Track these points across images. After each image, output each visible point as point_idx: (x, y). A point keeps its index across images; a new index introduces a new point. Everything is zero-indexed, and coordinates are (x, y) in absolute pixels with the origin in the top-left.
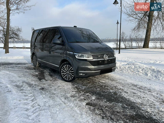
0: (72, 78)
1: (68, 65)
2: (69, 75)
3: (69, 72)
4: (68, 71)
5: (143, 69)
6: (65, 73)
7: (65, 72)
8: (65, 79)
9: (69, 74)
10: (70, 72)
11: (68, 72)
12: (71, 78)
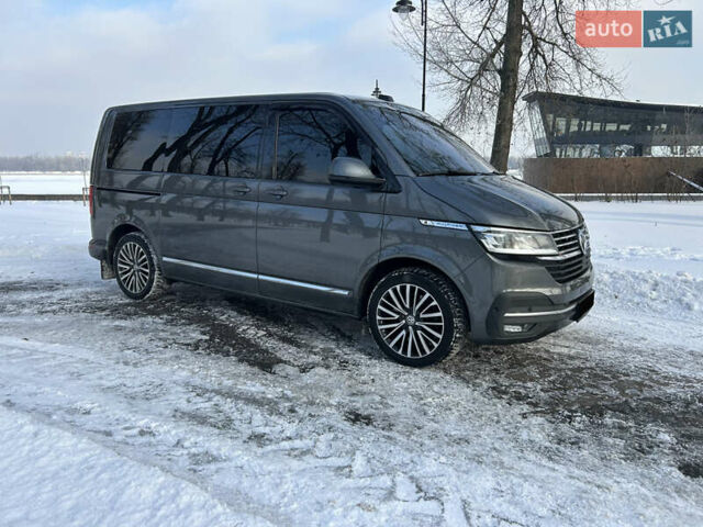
0: (436, 345)
1: (408, 286)
2: (419, 332)
3: (418, 318)
4: (410, 311)
5: (656, 284)
6: (397, 321)
7: (397, 317)
8: (400, 352)
9: (416, 328)
10: (422, 316)
11: (411, 320)
12: (431, 347)
